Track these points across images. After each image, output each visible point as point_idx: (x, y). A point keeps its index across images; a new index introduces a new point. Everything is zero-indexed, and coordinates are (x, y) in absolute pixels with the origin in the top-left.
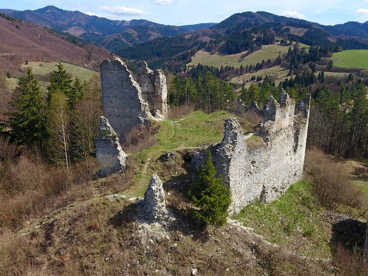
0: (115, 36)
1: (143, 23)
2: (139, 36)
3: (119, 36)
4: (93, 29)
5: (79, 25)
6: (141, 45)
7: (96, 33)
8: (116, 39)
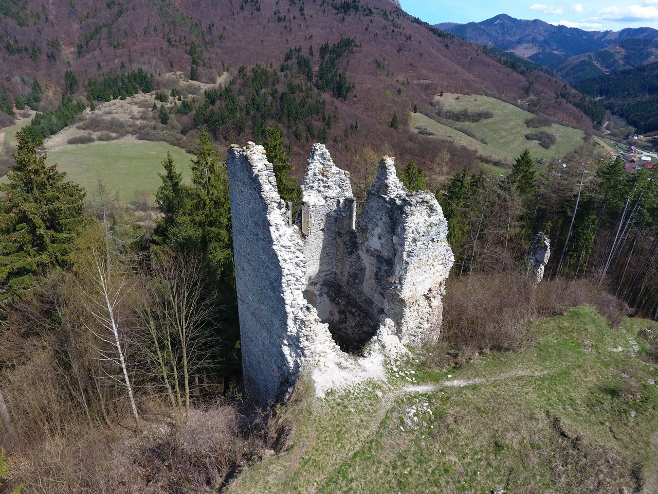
0: (584, 57)
1: (643, 35)
2: (627, 58)
3: (590, 57)
4: (552, 46)
5: (534, 40)
6: (624, 72)
7: (556, 52)
8: (583, 63)
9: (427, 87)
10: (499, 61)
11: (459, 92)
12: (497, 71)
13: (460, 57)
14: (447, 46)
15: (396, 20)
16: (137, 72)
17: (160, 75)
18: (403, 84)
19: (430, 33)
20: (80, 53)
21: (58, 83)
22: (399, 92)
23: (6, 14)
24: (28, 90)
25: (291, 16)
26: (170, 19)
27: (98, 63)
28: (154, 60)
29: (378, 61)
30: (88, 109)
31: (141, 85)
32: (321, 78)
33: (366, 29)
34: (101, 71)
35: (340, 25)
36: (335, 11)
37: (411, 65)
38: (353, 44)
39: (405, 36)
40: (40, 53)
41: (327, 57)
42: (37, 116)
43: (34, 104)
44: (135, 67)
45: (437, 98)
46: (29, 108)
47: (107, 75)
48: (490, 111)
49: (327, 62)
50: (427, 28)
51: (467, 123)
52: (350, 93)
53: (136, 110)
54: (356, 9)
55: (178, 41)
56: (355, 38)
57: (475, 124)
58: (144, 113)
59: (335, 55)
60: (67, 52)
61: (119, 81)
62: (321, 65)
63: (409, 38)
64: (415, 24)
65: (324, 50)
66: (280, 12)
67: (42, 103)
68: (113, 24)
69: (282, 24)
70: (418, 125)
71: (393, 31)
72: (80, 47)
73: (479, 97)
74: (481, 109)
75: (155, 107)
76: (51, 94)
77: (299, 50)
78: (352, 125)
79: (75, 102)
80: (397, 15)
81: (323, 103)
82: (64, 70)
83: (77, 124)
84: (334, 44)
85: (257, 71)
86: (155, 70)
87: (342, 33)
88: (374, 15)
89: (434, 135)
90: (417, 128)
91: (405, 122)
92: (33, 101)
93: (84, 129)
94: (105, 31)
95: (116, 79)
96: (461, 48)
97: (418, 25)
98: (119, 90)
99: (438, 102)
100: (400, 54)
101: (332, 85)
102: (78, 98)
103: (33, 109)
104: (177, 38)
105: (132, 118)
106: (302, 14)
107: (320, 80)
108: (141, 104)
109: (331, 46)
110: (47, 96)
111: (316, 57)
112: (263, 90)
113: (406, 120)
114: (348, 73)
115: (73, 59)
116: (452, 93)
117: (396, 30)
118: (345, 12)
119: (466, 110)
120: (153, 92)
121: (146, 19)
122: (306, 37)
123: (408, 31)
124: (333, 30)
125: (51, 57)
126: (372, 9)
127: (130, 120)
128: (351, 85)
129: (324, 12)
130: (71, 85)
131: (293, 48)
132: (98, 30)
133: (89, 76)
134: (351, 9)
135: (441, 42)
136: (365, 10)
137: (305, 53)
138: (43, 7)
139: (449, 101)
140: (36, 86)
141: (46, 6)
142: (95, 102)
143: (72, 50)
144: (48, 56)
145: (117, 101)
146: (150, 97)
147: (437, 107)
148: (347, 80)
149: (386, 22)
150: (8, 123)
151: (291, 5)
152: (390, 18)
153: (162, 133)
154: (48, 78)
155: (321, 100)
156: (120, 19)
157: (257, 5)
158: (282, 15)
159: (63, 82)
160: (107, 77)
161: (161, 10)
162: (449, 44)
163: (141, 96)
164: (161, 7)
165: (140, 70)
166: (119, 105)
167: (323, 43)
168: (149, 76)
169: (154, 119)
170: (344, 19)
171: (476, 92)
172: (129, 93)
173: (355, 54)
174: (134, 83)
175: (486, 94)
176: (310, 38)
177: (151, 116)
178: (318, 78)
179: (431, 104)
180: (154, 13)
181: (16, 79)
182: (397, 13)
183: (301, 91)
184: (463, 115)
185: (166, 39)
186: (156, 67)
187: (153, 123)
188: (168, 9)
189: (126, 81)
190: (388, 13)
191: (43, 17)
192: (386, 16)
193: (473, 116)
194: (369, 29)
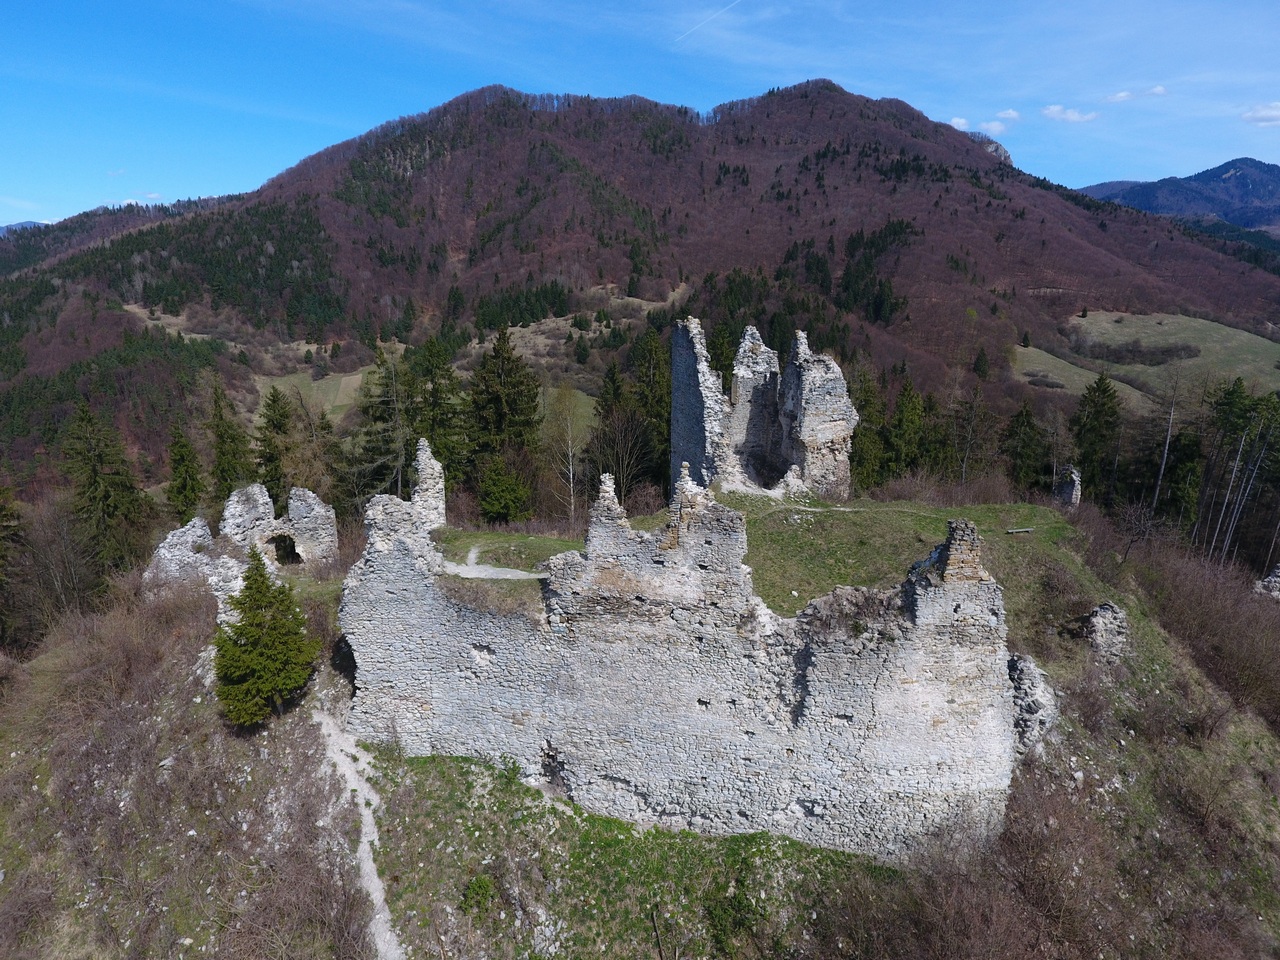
9: (1053, 301)
10: (1223, 249)
11: (1124, 308)
12: (1217, 268)
13: (1132, 245)
14: (1103, 226)
15: (996, 185)
16: (549, 285)
17: (582, 289)
18: (1004, 295)
19: (1068, 204)
20: (471, 262)
21: (438, 305)
22: (994, 310)
23: (384, 212)
24: (399, 315)
25: (800, 189)
26: (605, 206)
27: (496, 276)
28: (576, 267)
29: (955, 258)
30: (476, 341)
31: (553, 305)
32: (846, 289)
33: (937, 203)
34: (499, 286)
35: (888, 200)
36: (879, 177)
37: (1023, 262)
38: (908, 230)
39: (1013, 211)
40: (420, 262)
41: (859, 254)
42: (406, 350)
43: (404, 334)
44: (548, 278)
45: (1074, 320)
46: (396, 340)
47: (507, 291)
48: (1193, 344)
49: (859, 262)
50: (1062, 195)
51: (1139, 367)
52: (898, 313)
53: (542, 342)
54: (919, 171)
55: (613, 238)
56: (914, 219)
57: (1156, 368)
58: (553, 347)
59: (873, 251)
60: (455, 260)
61: (523, 299)
62: (848, 268)
63: (1021, 215)
64: (1038, 190)
65: (854, 242)
66: (781, 185)
67: (414, 333)
68: (522, 218)
69: (784, 204)
70: (1029, 368)
71: (989, 204)
72: (473, 253)
73: (1167, 319)
74: (1172, 340)
75: (570, 338)
76: (427, 321)
77: (810, 245)
78: (894, 367)
79: (458, 331)
80: (1002, 175)
81: (844, 330)
82: (448, 286)
83: (459, 363)
84: (874, 232)
85: (734, 280)
86: (576, 282)
87: (890, 212)
88: (954, 179)
89: (1062, 387)
90: (1026, 374)
91: (1004, 363)
92: (401, 332)
93: (467, 370)
94: (510, 227)
95: (518, 297)
96: (1135, 228)
97: (1043, 192)
98: (521, 313)
99: (1076, 329)
100: (1002, 244)
101: (865, 301)
102: (464, 326)
103: (400, 342)
104: (613, 234)
105: (535, 355)
106: (820, 186)
107: (845, 291)
108: (551, 334)
109: (867, 234)
110: (421, 323)
111: (840, 254)
112: (742, 310)
113: (1005, 360)
114: (896, 281)
115: (462, 270)
116: (1107, 310)
117: (995, 202)
118: (899, 178)
119: (1136, 342)
120: (570, 316)
121: (570, 207)
122: (823, 223)
123: (1020, 203)
124: (874, 209)
125: (434, 268)
126: (950, 170)
127: (532, 357)
128: (901, 300)
129: (859, 180)
130: (455, 307)
131: (800, 242)
132: (500, 228)
133: (481, 293)
134: (910, 173)
135: (1090, 218)
136: (936, 172)
137: (819, 249)
138: (432, 199)
139: (1099, 326)
140: (409, 310)
141: (435, 198)
142: (486, 331)
143: (462, 257)
144: (429, 267)
145: (518, 329)
146: (564, 324)
147: (1073, 337)
148: (894, 290)
149: (976, 191)
150: (368, 361)
151: (801, 172)
152: (986, 182)
153: (576, 377)
154: (426, 298)
155: (841, 325)
156: (533, 211)
157: (744, 176)
158: (784, 190)
159: (445, 302)
160: (507, 295)
161: (594, 192)
162: (1107, 222)
163: (551, 323)
164: (593, 190)
165: (554, 283)
166: (519, 335)
167: (854, 230)
168: (566, 291)
169: (567, 355)
170: (895, 189)
171: (1162, 308)
172: (536, 318)
173: (912, 247)
174: (544, 303)
175: (1186, 313)
176: (831, 224)
177: (563, 351)
178: (840, 289)
179: (1062, 331)
180: (582, 198)
181: (386, 300)
182: (1000, 172)
183: (807, 310)
184: (1130, 351)
185: (596, 236)
186: (577, 278)
187: (565, 362)
188: (603, 192)
189: (533, 299)
190: (981, 174)
191: (429, 212)
192: (978, 179)
193: (1153, 353)
194: (942, 204)
